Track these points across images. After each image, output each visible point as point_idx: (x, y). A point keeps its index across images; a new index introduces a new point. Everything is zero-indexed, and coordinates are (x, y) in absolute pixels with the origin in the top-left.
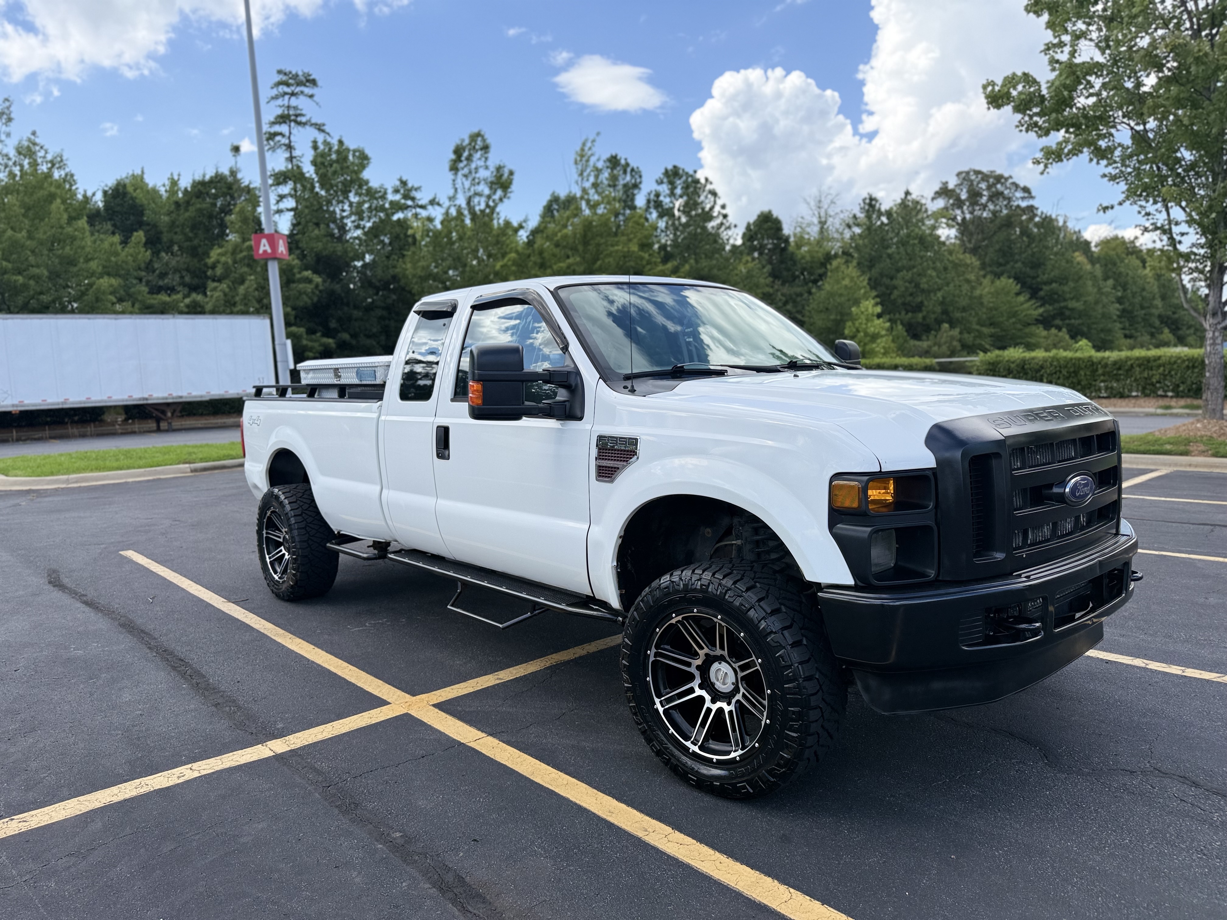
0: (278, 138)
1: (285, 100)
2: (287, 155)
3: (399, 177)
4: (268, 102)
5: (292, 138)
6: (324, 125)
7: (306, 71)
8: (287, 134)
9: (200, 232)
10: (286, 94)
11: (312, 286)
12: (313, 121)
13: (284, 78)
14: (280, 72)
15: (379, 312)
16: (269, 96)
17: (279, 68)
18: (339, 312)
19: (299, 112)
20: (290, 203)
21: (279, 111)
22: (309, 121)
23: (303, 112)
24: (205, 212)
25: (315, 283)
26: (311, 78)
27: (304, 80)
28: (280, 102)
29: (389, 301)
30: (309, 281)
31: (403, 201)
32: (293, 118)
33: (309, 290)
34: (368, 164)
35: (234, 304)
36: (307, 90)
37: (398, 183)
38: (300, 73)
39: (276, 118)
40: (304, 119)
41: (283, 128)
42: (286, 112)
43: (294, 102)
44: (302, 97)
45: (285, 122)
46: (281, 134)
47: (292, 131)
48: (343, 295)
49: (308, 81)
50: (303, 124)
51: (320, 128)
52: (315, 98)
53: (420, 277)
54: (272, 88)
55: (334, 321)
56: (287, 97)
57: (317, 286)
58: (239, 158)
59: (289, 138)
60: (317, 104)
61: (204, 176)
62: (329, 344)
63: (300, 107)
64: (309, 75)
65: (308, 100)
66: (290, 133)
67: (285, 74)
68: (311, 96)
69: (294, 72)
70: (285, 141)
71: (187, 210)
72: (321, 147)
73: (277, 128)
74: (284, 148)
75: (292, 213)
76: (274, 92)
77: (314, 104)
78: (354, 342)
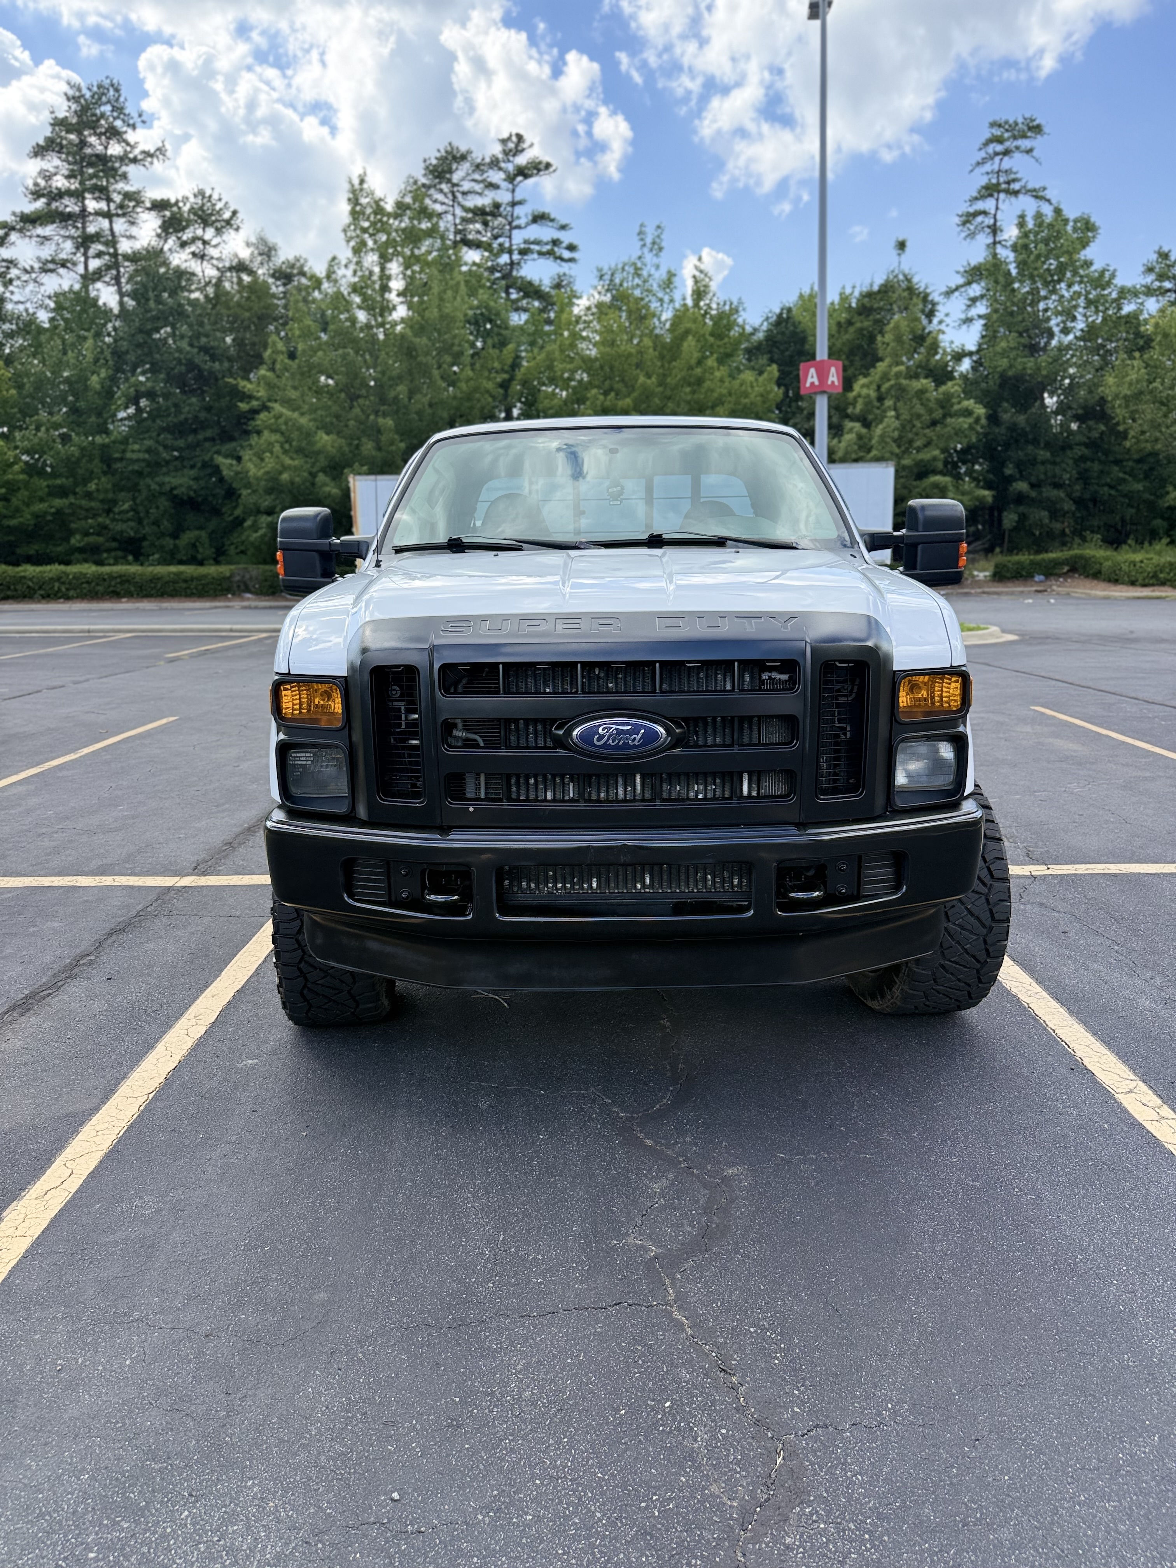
0: (980, 219)
1: (995, 165)
2: (990, 240)
3: (1157, 248)
4: (972, 171)
5: (998, 217)
6: (1044, 189)
7: (1027, 115)
8: (993, 211)
9: (857, 358)
10: (996, 154)
11: (970, 420)
12: (1030, 186)
13: (997, 132)
14: (993, 124)
15: (1079, 451)
16: (974, 162)
17: (991, 120)
18: (1020, 453)
19: (1012, 176)
20: (981, 308)
21: (984, 181)
22: (1024, 187)
23: (1019, 176)
24: (865, 332)
25: (975, 415)
26: (1035, 123)
27: (1026, 128)
28: (988, 167)
29: (1095, 435)
30: (968, 413)
31: (1157, 284)
32: (1004, 186)
33: (966, 426)
34: (1094, 237)
35: (869, 451)
36: (1025, 144)
37: (1155, 257)
38: (1020, 120)
39: (979, 192)
40: (1016, 186)
41: (989, 204)
42: (994, 181)
43: (1007, 163)
44: (1017, 155)
45: (991, 195)
46: (985, 213)
47: (1000, 206)
48: (1028, 429)
49: (1030, 129)
50: (1016, 193)
51: (1037, 195)
52: (1035, 153)
53: (1125, 397)
54: (980, 149)
55: (1011, 466)
56: (997, 159)
57: (977, 420)
58: (904, 257)
59: (995, 215)
60: (1037, 160)
61: (871, 285)
62: (984, 497)
63: (1014, 170)
64: (1032, 120)
65: (1026, 157)
66: (997, 208)
67: (1000, 126)
68: (1029, 151)
69: (1011, 121)
70: (989, 221)
71: (846, 332)
72: (1030, 224)
73: (980, 205)
74: (988, 230)
75: (982, 322)
76: (983, 154)
77: (1033, 160)
78: (1033, 494)
